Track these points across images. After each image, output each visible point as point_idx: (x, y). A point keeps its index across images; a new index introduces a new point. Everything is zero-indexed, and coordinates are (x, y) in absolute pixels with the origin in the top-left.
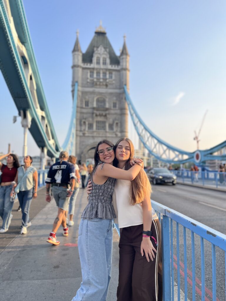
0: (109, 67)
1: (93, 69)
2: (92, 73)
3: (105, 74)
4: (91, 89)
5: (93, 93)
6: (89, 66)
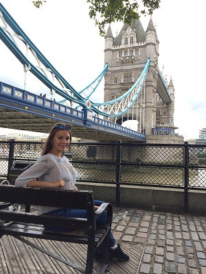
0: (136, 45)
1: (122, 49)
2: (120, 53)
3: (132, 51)
4: (119, 68)
5: (121, 71)
6: (118, 48)
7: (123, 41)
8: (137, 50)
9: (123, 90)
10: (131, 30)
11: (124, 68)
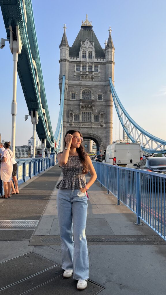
0: (95, 60)
2: (78, 66)
3: (90, 67)
4: (77, 82)
6: (75, 60)
7: (81, 53)
8: (96, 66)
9: (82, 107)
10: (89, 43)
11: (83, 83)
